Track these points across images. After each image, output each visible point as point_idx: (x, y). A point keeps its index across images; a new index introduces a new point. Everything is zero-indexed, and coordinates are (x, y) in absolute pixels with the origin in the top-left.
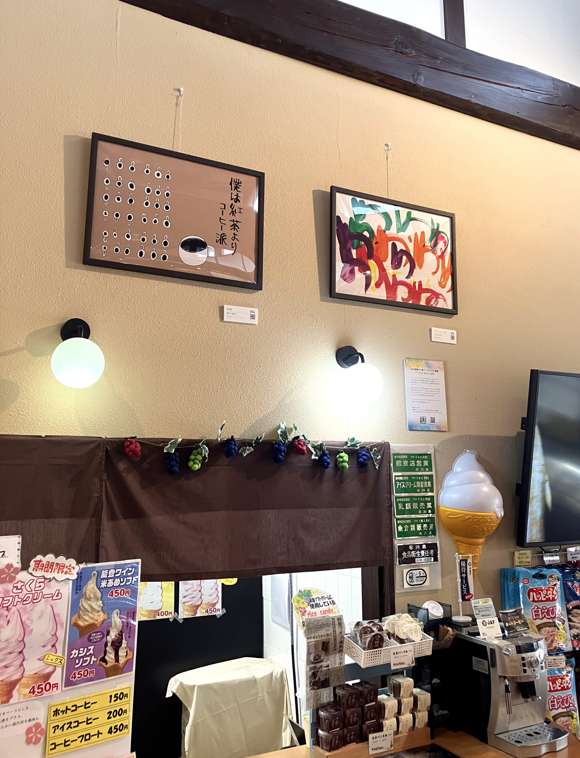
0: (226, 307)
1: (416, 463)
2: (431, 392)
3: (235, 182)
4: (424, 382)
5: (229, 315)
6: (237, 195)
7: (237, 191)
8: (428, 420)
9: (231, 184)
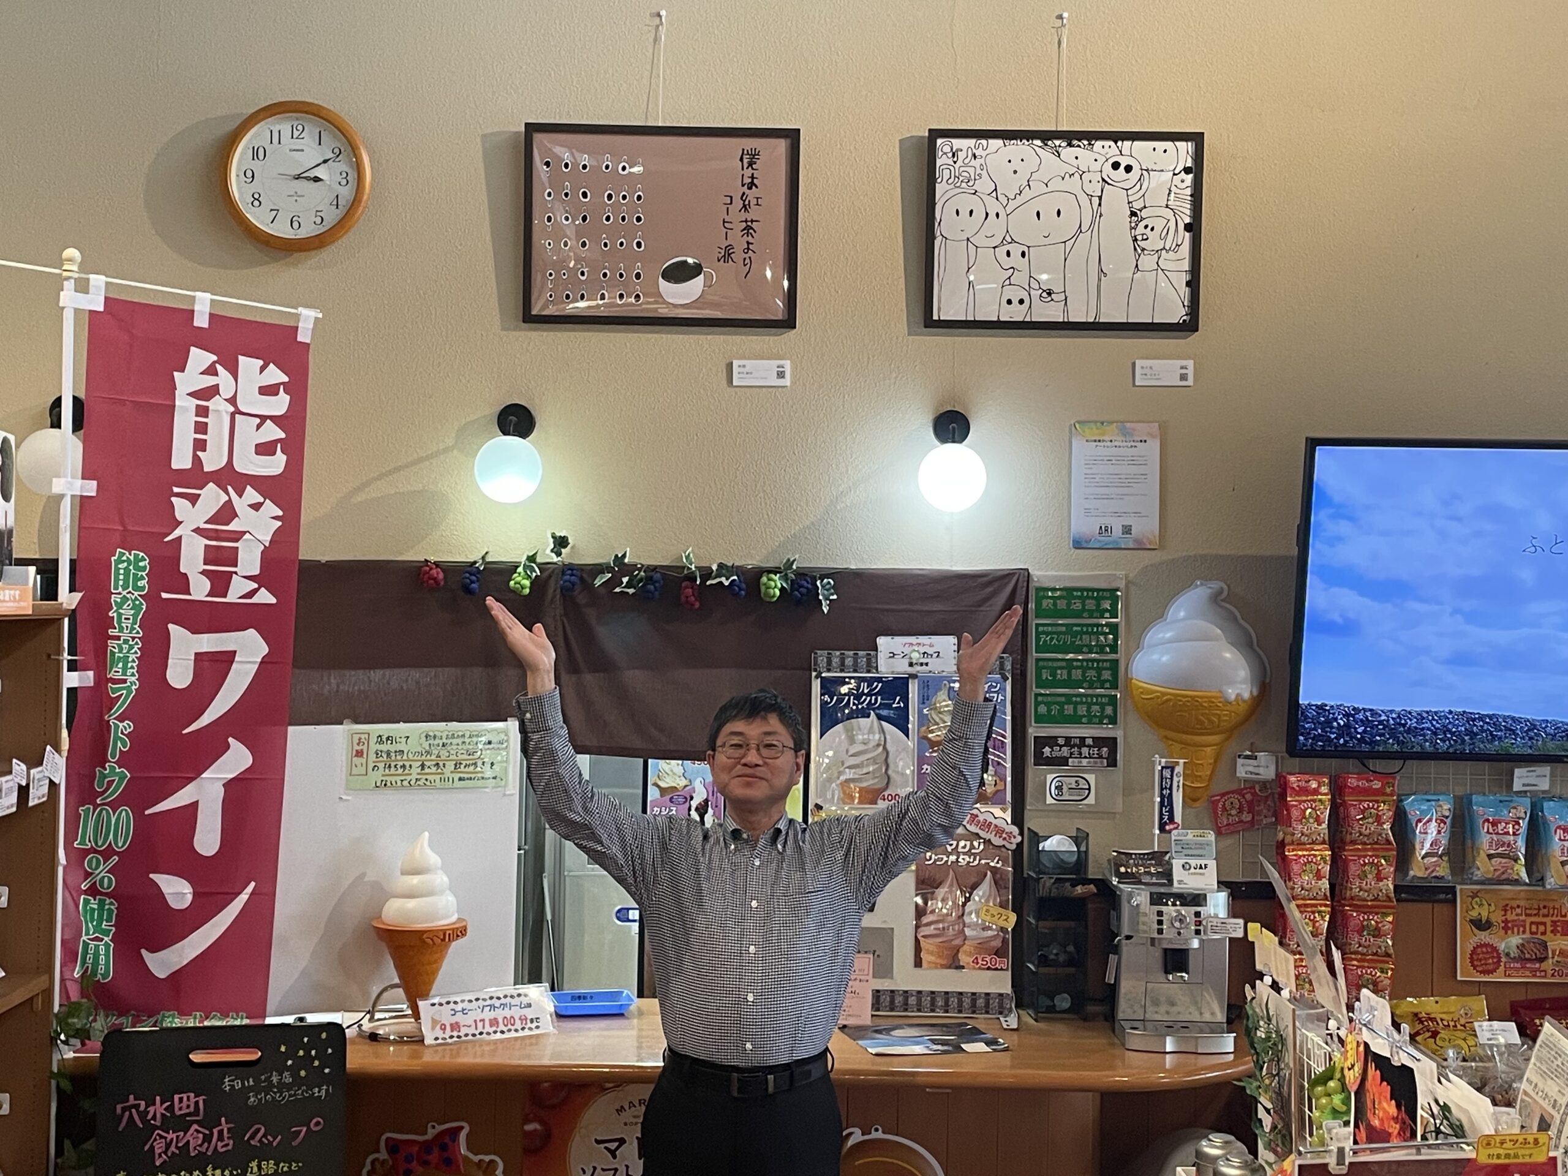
0: (736, 363)
1: (1084, 605)
2: (1127, 481)
3: (748, 154)
4: (1113, 462)
5: (741, 376)
6: (753, 177)
7: (753, 169)
8: (1117, 531)
9: (741, 160)
